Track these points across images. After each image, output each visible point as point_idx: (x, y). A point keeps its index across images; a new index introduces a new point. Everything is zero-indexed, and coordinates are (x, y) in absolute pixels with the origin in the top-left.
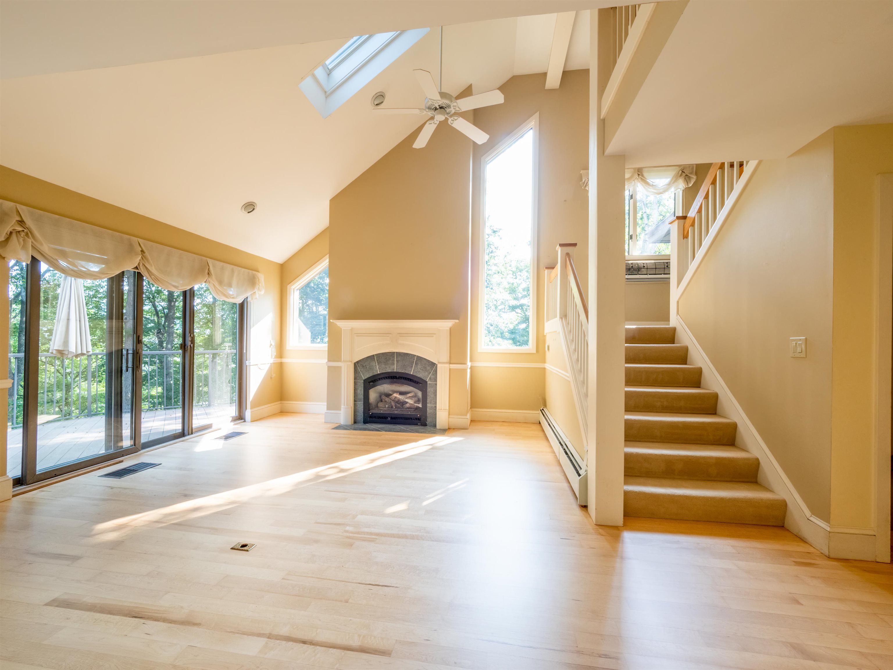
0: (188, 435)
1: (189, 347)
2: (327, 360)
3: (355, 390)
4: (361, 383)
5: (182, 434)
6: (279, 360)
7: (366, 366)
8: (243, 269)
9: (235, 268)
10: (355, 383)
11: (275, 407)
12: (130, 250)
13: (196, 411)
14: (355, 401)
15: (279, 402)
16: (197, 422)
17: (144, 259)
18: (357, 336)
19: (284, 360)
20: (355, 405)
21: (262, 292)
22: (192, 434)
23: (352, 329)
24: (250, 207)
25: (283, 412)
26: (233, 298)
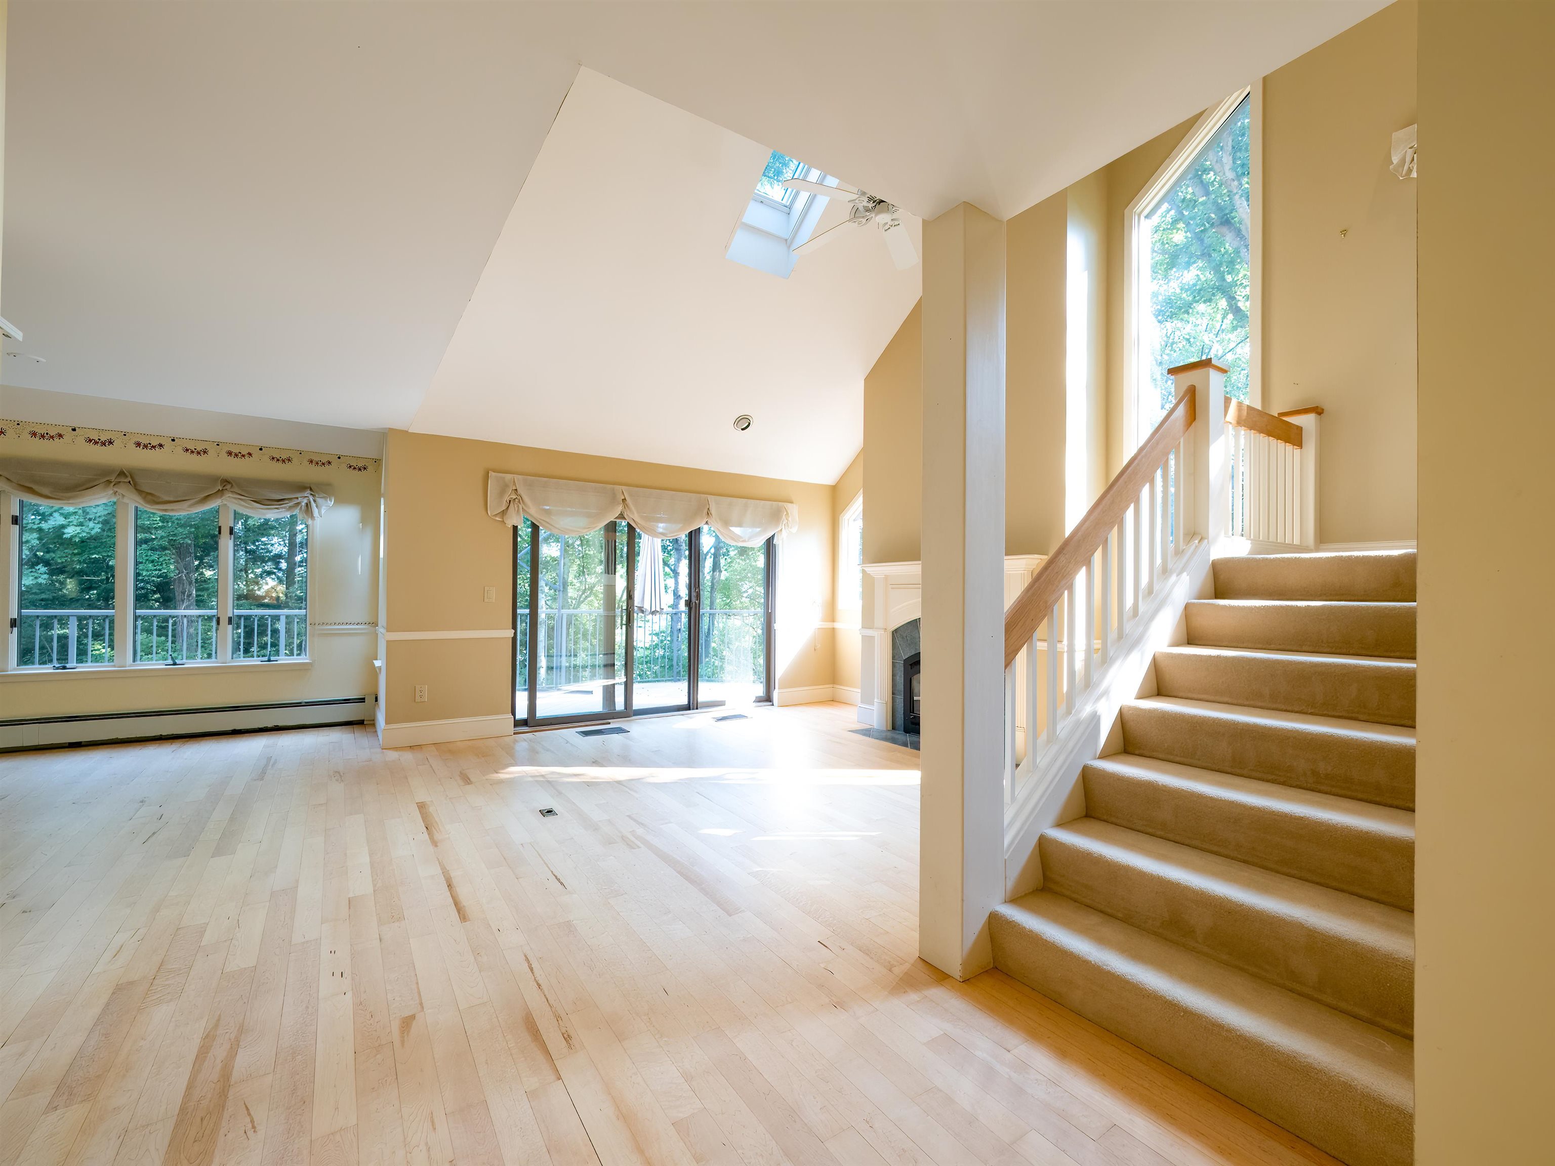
0: (693, 709)
1: (694, 604)
2: (860, 627)
3: (894, 675)
4: (901, 664)
5: (688, 707)
6: (829, 625)
7: (906, 637)
8: (763, 502)
9: (750, 501)
10: (894, 665)
11: (824, 690)
12: (613, 500)
13: (701, 685)
14: (893, 694)
15: (831, 686)
16: (702, 697)
17: (626, 507)
18: (892, 588)
19: (837, 625)
20: (893, 699)
21: (794, 530)
22: (697, 709)
23: (887, 577)
24: (744, 423)
25: (833, 701)
26: (743, 541)
